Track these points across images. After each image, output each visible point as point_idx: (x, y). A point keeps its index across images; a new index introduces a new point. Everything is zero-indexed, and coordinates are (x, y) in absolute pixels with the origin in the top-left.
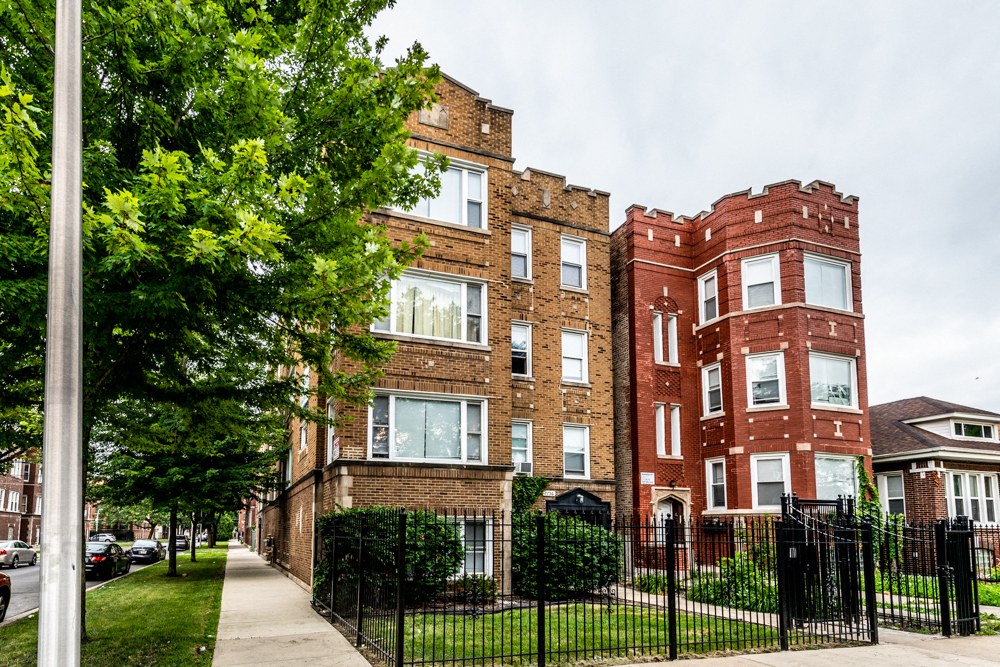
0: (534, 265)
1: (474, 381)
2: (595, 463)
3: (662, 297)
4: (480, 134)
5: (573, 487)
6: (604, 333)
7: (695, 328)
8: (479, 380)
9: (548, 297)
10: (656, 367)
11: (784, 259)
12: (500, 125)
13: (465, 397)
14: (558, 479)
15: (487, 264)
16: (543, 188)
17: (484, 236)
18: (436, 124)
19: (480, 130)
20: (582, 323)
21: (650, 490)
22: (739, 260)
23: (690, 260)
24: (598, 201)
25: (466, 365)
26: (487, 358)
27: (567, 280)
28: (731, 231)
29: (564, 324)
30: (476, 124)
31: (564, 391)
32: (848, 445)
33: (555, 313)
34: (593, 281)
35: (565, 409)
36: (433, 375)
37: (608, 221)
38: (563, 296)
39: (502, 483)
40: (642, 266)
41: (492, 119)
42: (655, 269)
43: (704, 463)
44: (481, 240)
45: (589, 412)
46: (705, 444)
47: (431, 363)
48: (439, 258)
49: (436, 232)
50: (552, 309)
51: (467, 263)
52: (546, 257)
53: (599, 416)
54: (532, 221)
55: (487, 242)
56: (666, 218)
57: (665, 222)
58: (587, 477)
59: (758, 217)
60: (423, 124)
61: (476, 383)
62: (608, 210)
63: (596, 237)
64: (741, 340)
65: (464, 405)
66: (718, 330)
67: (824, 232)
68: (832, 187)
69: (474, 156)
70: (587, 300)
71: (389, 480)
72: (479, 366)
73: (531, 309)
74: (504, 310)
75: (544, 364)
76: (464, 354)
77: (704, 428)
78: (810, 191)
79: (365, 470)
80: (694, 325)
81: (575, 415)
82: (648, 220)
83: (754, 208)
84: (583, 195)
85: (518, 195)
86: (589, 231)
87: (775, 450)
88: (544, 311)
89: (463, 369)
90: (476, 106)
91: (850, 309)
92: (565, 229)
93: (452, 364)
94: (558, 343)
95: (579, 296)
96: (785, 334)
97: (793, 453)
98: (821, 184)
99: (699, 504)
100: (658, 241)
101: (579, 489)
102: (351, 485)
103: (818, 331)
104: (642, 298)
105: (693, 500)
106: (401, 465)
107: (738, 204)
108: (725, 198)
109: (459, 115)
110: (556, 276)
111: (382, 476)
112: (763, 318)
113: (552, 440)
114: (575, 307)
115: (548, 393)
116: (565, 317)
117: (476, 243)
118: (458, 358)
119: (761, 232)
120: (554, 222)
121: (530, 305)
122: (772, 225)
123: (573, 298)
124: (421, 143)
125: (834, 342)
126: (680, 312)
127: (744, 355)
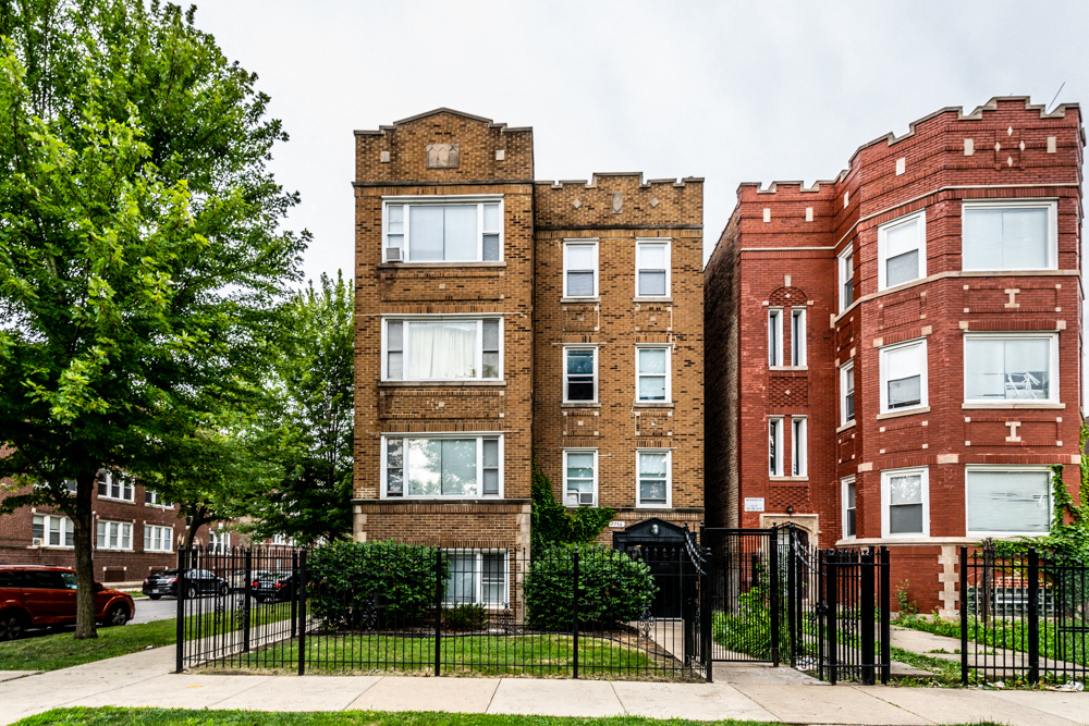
0: (601, 280)
1: (487, 417)
2: (677, 489)
3: (783, 289)
4: (494, 163)
5: (649, 516)
6: (693, 344)
7: (834, 319)
8: (493, 415)
9: (618, 313)
10: (771, 375)
11: (932, 217)
12: (517, 147)
13: (479, 435)
14: (629, 509)
15: (502, 297)
16: (613, 191)
17: (498, 268)
18: (445, 165)
19: (494, 158)
20: (663, 336)
21: (758, 518)
22: (876, 227)
23: (830, 235)
24: (687, 191)
25: (479, 402)
26: (502, 393)
27: (643, 290)
28: (866, 193)
29: (638, 340)
30: (490, 153)
31: (638, 413)
32: (1032, 452)
33: (628, 329)
34: (679, 286)
35: (638, 433)
36: (443, 415)
37: (702, 212)
38: (637, 309)
39: (519, 516)
40: (752, 256)
41: (508, 142)
42: (773, 255)
43: (840, 484)
44: (495, 273)
45: (670, 434)
46: (840, 461)
47: (442, 404)
48: (449, 300)
49: (446, 274)
50: (625, 324)
51: (479, 299)
52: (616, 271)
53: (684, 437)
54: (598, 232)
55: (502, 274)
56: (793, 189)
57: (790, 194)
58: (669, 505)
59: (901, 166)
60: (432, 168)
61: (489, 419)
62: (702, 198)
63: (684, 233)
64: (873, 330)
65: (480, 441)
66: (852, 319)
67: (1005, 167)
68: (1024, 100)
69: (487, 187)
70: (669, 309)
71: (401, 517)
72: (493, 401)
73: (597, 329)
74: (522, 341)
75: (612, 387)
76: (477, 392)
77: (840, 441)
78: (980, 116)
79: (377, 509)
80: (832, 316)
81: (652, 440)
82: (765, 198)
83: (894, 156)
84: (667, 188)
85: (581, 206)
86: (673, 229)
87: (910, 465)
88: (612, 330)
89: (476, 407)
90: (489, 134)
91: (1052, 266)
92: (641, 232)
93: (464, 402)
94: (630, 362)
95: (659, 305)
96: (928, 316)
97: (933, 466)
98: (1000, 101)
99: (831, 531)
100: (778, 221)
101: (655, 519)
102: (365, 522)
103: (980, 305)
104: (752, 293)
105: (821, 527)
106: (410, 502)
107: (876, 154)
108: (860, 151)
109: (470, 149)
110: (629, 289)
111: (394, 513)
112: (901, 297)
113: (622, 467)
114: (653, 319)
115: (617, 417)
116: (640, 332)
117: (490, 277)
118: (470, 396)
119: (904, 187)
120: (626, 227)
121: (595, 325)
122: (918, 175)
123: (651, 309)
124: (429, 188)
125: (1013, 315)
126: (810, 303)
127: (878, 349)
